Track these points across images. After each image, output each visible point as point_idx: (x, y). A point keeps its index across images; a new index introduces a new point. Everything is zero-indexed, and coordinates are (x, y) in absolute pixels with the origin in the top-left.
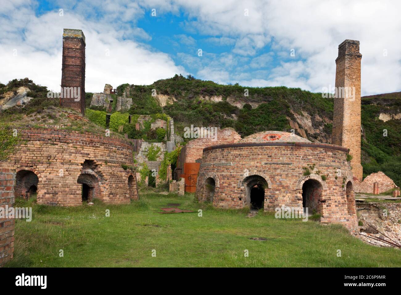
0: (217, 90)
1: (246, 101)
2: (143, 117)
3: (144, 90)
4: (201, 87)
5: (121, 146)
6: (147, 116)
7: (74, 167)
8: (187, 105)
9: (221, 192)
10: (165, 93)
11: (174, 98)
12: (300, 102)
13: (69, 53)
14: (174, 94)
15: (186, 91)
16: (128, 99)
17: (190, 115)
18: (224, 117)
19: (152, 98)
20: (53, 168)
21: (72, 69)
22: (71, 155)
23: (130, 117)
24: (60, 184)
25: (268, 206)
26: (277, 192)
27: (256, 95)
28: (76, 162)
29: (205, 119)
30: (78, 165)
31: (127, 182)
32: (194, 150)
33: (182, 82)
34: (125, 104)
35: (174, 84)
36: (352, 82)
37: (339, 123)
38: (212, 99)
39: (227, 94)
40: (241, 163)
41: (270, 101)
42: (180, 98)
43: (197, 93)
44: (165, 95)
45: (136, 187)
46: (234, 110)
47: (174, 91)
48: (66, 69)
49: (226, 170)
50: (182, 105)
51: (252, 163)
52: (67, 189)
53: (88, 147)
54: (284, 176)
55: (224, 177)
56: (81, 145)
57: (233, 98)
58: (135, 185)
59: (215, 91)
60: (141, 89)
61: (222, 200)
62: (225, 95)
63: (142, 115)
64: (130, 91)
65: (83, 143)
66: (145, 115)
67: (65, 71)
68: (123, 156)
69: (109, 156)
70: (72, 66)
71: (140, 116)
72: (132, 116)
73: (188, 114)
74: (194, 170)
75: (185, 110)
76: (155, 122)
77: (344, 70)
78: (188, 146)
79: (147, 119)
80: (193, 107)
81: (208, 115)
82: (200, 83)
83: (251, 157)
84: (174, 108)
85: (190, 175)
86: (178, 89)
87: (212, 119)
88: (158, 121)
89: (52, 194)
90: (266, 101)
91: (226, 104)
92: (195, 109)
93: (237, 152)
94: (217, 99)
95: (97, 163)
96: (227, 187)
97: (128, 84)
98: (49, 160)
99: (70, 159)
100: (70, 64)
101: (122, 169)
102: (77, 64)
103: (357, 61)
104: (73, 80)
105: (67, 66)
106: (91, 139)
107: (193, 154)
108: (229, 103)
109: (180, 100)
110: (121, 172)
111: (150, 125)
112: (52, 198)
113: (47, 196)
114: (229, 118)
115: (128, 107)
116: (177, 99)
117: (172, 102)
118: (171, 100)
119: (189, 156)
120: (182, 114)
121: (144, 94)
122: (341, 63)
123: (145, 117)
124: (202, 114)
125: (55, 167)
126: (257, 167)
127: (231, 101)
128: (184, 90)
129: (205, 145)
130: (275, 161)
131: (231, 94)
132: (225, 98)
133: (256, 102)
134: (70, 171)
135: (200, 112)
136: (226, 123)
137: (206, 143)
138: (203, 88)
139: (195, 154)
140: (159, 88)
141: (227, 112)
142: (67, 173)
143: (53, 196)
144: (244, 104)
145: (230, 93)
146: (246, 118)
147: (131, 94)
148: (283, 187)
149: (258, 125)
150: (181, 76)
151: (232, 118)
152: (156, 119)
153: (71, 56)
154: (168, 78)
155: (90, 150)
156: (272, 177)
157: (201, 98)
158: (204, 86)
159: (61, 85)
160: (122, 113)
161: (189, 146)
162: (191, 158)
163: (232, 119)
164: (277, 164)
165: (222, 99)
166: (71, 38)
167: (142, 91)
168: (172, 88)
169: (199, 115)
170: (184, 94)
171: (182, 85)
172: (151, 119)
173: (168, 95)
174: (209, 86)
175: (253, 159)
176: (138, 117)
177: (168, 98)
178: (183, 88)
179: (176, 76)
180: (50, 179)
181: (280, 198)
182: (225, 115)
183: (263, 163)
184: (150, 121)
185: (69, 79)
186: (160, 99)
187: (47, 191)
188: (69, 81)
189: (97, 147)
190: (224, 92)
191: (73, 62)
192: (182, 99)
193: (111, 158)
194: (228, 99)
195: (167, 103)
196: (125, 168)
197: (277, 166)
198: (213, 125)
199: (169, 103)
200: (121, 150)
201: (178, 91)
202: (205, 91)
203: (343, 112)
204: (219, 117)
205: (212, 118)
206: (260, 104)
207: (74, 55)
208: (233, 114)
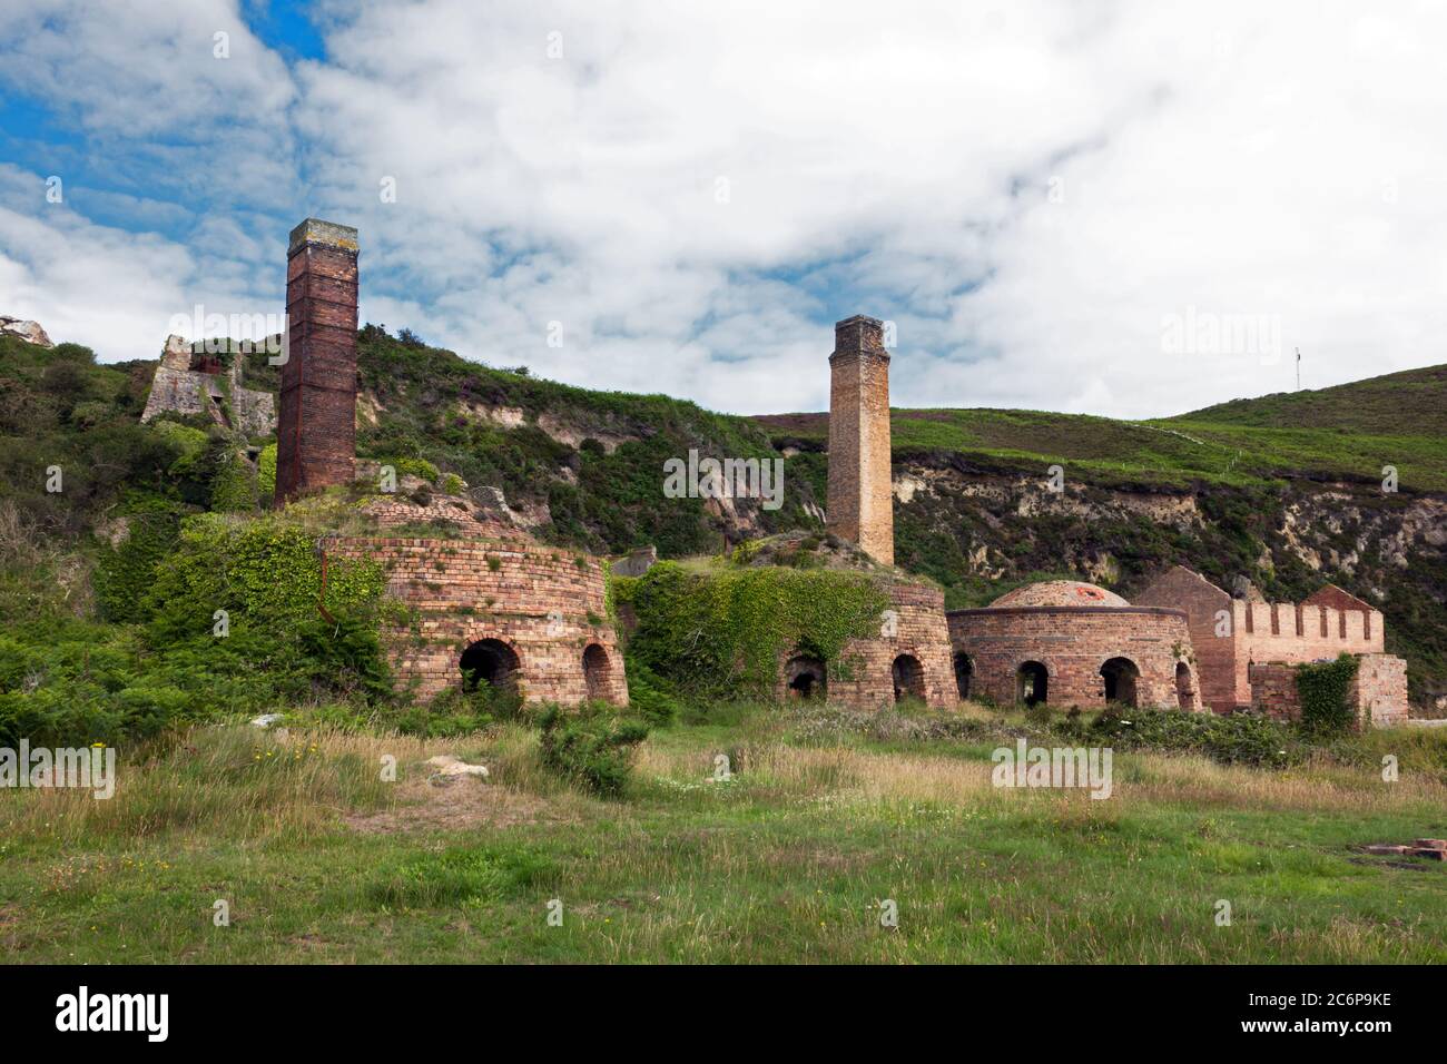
0: (507, 391)
1: (584, 430)
2: (361, 466)
4: (459, 376)
6: (373, 462)
9: (1063, 685)
11: (375, 400)
12: (703, 443)
13: (320, 290)
14: (375, 388)
16: (257, 395)
18: (548, 476)
21: (331, 339)
25: (1144, 704)
26: (1151, 683)
27: (609, 417)
29: (509, 480)
33: (390, 353)
34: (251, 411)
36: (875, 418)
37: (847, 515)
38: (495, 414)
39: (538, 404)
40: (1093, 638)
41: (649, 438)
42: (393, 400)
43: (450, 394)
46: (561, 456)
47: (375, 378)
48: (314, 336)
49: (1066, 650)
51: (1112, 639)
54: (1155, 658)
55: (1064, 660)
57: (555, 419)
59: (502, 392)
61: (1066, 697)
62: (529, 406)
66: (367, 460)
67: (313, 342)
70: (331, 330)
75: (432, 442)
77: (856, 386)
80: (451, 437)
82: (448, 360)
83: (1109, 629)
86: (387, 371)
90: (636, 435)
91: (536, 435)
93: (1082, 621)
94: (512, 419)
96: (1075, 676)
100: (326, 323)
102: (347, 326)
103: (881, 369)
104: (334, 370)
108: (546, 430)
114: (554, 477)
115: (260, 422)
118: (370, 405)
122: (845, 367)
123: (365, 465)
126: (1119, 644)
127: (550, 426)
128: (404, 377)
130: (1142, 635)
131: (548, 406)
132: (531, 416)
133: (612, 435)
138: (466, 381)
141: (548, 458)
144: (583, 438)
145: (545, 403)
146: (600, 482)
148: (1156, 673)
149: (634, 503)
150: (381, 331)
151: (562, 477)
153: (328, 299)
156: (1143, 660)
157: (464, 410)
158: (465, 373)
163: (563, 481)
164: (1146, 640)
165: (524, 419)
166: (330, 248)
170: (404, 390)
171: (396, 361)
174: (481, 374)
175: (1111, 632)
178: (399, 370)
179: (370, 328)
181: (1155, 691)
182: (547, 469)
183: (1127, 639)
185: (323, 366)
188: (322, 371)
190: (529, 397)
191: (333, 319)
192: (401, 407)
194: (541, 421)
195: (360, 417)
197: (1145, 644)
199: (365, 413)
201: (388, 377)
202: (473, 390)
203: (858, 490)
206: (622, 441)
207: (338, 300)
208: (564, 466)
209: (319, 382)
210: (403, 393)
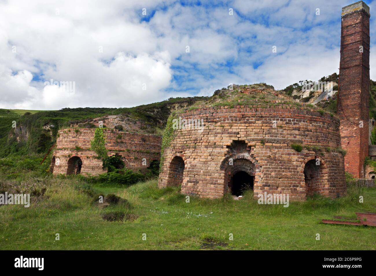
5: (295, 118)
7: (218, 150)
13: (347, 32)
20: (197, 152)
21: (351, 48)
22: (216, 136)
24: (202, 171)
28: (221, 144)
30: (222, 148)
31: (301, 169)
45: (327, 177)
48: (345, 50)
52: (208, 178)
53: (239, 125)
56: (229, 123)
58: (327, 175)
65: (232, 120)
67: (344, 52)
68: (297, 132)
69: (269, 133)
70: (351, 44)
89: (194, 182)
95: (249, 144)
98: (196, 143)
99: (215, 141)
100: (349, 43)
101: (293, 150)
104: (352, 59)
105: (346, 46)
106: (243, 113)
110: (289, 154)
112: (193, 187)
113: (189, 184)
125: (199, 151)
134: (213, 155)
142: (209, 157)
143: (194, 185)
153: (350, 33)
155: (240, 128)
159: (339, 68)
166: (350, 15)
180: (193, 166)
185: (348, 59)
187: (190, 179)
188: (348, 61)
189: (251, 123)
191: (352, 40)
193: (271, 136)
196: (298, 149)
200: (295, 124)
209: (346, 66)
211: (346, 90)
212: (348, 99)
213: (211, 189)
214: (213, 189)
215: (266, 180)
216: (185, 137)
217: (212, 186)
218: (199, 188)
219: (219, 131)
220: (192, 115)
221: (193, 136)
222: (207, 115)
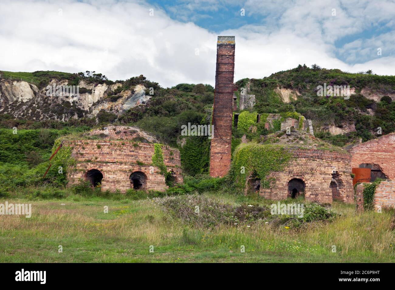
0: (349, 82)
1: (384, 93)
2: (272, 116)
3: (265, 85)
4: (330, 78)
6: (277, 114)
7: (328, 176)
8: (313, 100)
10: (288, 87)
11: (297, 92)
13: (222, 60)
14: (297, 88)
15: (311, 84)
16: (251, 96)
17: (321, 112)
18: (359, 113)
19: (274, 93)
20: (315, 177)
21: (225, 76)
22: (325, 168)
23: (258, 116)
24: (319, 188)
28: (328, 173)
29: (338, 116)
30: (330, 175)
32: (358, 156)
33: (306, 74)
34: (247, 102)
35: (297, 76)
39: (362, 85)
42: (304, 91)
44: (288, 89)
46: (370, 104)
47: (298, 84)
48: (219, 76)
50: (307, 100)
52: (324, 192)
53: (334, 162)
56: (330, 161)
57: (369, 90)
59: (346, 82)
60: (262, 83)
62: (358, 87)
63: (271, 114)
64: (251, 86)
65: (332, 159)
66: (275, 114)
67: (219, 78)
69: (345, 168)
70: (225, 73)
71: (269, 115)
72: (260, 115)
73: (318, 111)
74: (363, 175)
75: (312, 105)
76: (285, 121)
78: (351, 151)
79: (276, 118)
80: (321, 102)
81: (341, 111)
82: (328, 73)
84: (300, 104)
85: (358, 180)
86: (303, 81)
87: (346, 116)
88: (289, 120)
89: (315, 195)
91: (360, 98)
92: (324, 104)
95: (340, 173)
97: (247, 78)
98: (312, 171)
99: (325, 171)
100: (223, 71)
104: (226, 86)
105: (220, 73)
106: (336, 156)
107: (356, 159)
108: (364, 95)
109: (305, 94)
110: (350, 179)
111: (280, 124)
112: (315, 198)
113: (312, 196)
114: (363, 114)
115: (250, 104)
116: (300, 92)
117: (296, 96)
118: (295, 94)
119: (353, 160)
120: (311, 111)
121: (265, 89)
123: (274, 116)
124: (334, 110)
125: (316, 176)
127: (366, 93)
128: (309, 82)
129: (369, 150)
132: (358, 90)
134: (325, 179)
135: (331, 108)
136: (361, 120)
137: (370, 149)
138: (332, 80)
139: (358, 159)
140: (281, 81)
141: (362, 106)
142: (323, 180)
143: (316, 196)
144: (382, 96)
145: (365, 84)
146: (385, 114)
147: (251, 90)
150: (305, 66)
151: (367, 113)
152: (286, 118)
153: (224, 62)
154: (290, 69)
155: (336, 164)
158: (333, 77)
160: (250, 112)
161: (353, 152)
162: (354, 163)
163: (367, 115)
165: (355, 92)
166: (225, 45)
167: (263, 86)
168: (295, 81)
169: (331, 111)
170: (309, 87)
171: (307, 77)
172: (281, 118)
173: (291, 88)
174: (339, 77)
176: (267, 116)
177: (291, 92)
179: (300, 66)
180: (313, 185)
182: (360, 110)
184: (279, 120)
185: (222, 85)
186: (282, 93)
187: (312, 193)
188: (222, 87)
189: (339, 161)
190: (357, 83)
191: (226, 69)
192: (307, 93)
193: (346, 170)
194: (362, 92)
195: (291, 98)
198: (347, 122)
201: (303, 83)
204: (353, 113)
205: (346, 114)
207: (227, 62)
208: (369, 109)
209: (220, 91)
210: (308, 88)
211: (220, 112)
212: (222, 120)
213: (326, 199)
214: (328, 199)
215: (347, 193)
216: (302, 166)
217: (327, 197)
218: (320, 198)
219: (326, 165)
220: (306, 153)
221: (310, 166)
222: (318, 155)
